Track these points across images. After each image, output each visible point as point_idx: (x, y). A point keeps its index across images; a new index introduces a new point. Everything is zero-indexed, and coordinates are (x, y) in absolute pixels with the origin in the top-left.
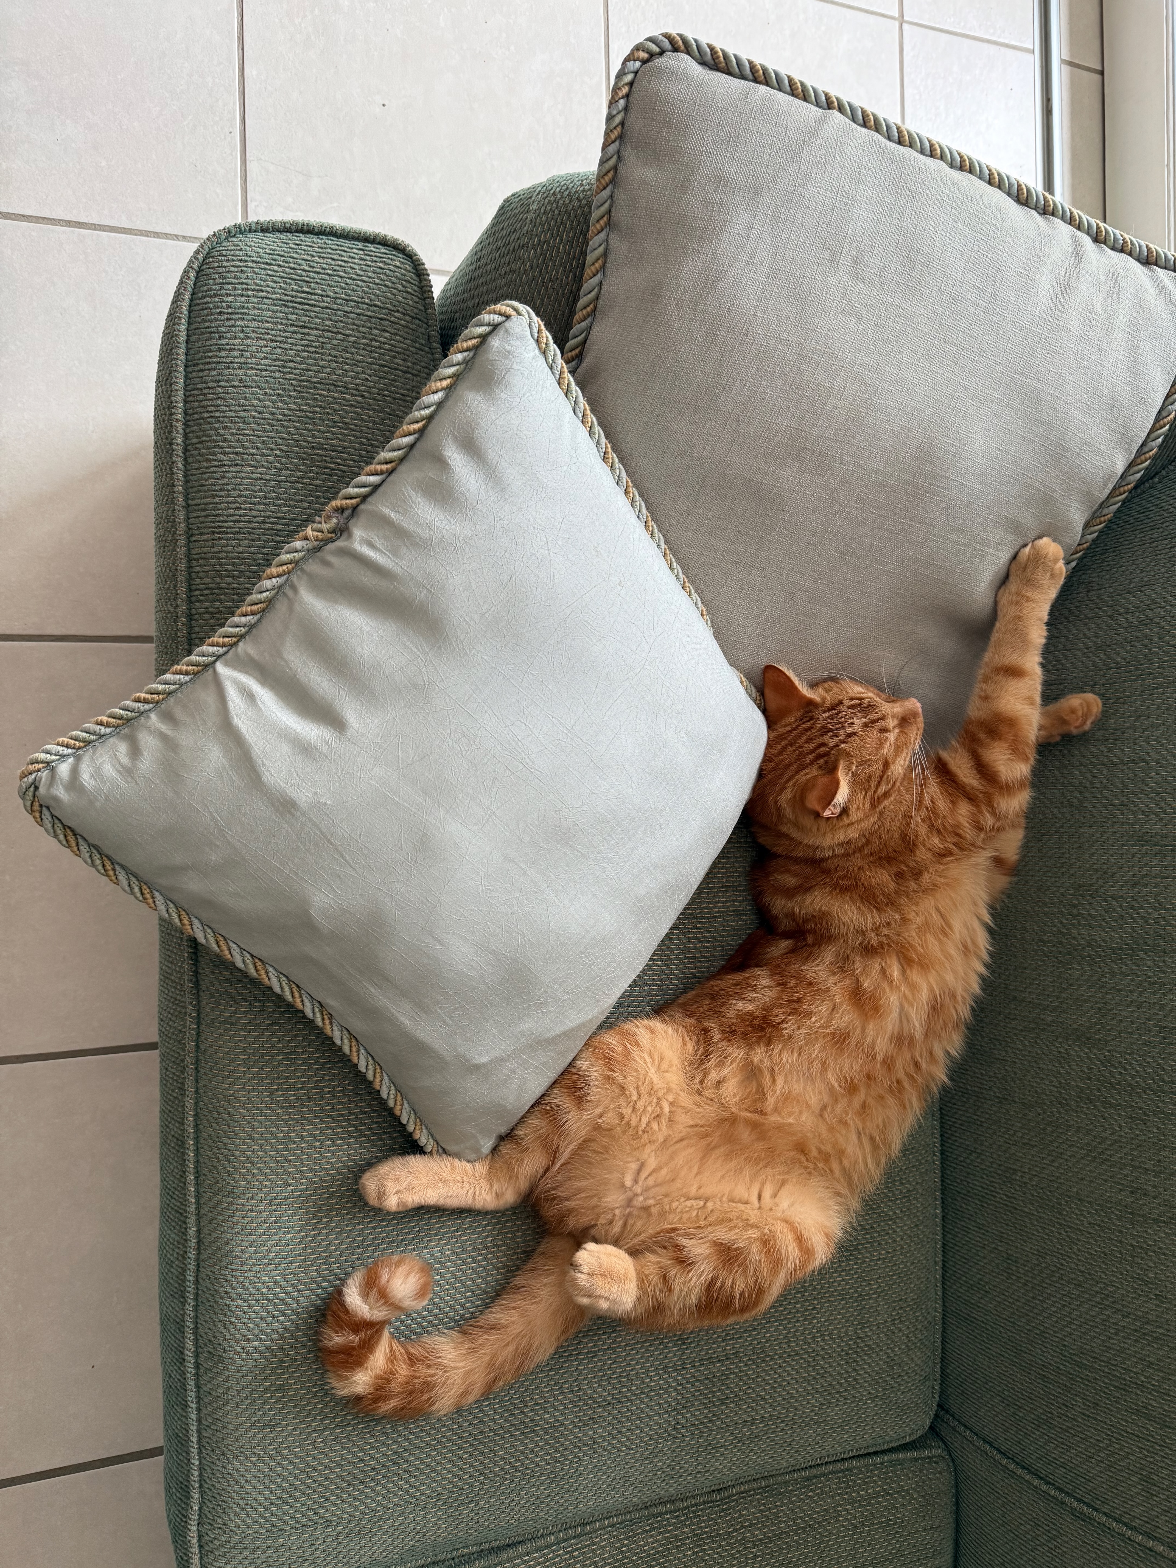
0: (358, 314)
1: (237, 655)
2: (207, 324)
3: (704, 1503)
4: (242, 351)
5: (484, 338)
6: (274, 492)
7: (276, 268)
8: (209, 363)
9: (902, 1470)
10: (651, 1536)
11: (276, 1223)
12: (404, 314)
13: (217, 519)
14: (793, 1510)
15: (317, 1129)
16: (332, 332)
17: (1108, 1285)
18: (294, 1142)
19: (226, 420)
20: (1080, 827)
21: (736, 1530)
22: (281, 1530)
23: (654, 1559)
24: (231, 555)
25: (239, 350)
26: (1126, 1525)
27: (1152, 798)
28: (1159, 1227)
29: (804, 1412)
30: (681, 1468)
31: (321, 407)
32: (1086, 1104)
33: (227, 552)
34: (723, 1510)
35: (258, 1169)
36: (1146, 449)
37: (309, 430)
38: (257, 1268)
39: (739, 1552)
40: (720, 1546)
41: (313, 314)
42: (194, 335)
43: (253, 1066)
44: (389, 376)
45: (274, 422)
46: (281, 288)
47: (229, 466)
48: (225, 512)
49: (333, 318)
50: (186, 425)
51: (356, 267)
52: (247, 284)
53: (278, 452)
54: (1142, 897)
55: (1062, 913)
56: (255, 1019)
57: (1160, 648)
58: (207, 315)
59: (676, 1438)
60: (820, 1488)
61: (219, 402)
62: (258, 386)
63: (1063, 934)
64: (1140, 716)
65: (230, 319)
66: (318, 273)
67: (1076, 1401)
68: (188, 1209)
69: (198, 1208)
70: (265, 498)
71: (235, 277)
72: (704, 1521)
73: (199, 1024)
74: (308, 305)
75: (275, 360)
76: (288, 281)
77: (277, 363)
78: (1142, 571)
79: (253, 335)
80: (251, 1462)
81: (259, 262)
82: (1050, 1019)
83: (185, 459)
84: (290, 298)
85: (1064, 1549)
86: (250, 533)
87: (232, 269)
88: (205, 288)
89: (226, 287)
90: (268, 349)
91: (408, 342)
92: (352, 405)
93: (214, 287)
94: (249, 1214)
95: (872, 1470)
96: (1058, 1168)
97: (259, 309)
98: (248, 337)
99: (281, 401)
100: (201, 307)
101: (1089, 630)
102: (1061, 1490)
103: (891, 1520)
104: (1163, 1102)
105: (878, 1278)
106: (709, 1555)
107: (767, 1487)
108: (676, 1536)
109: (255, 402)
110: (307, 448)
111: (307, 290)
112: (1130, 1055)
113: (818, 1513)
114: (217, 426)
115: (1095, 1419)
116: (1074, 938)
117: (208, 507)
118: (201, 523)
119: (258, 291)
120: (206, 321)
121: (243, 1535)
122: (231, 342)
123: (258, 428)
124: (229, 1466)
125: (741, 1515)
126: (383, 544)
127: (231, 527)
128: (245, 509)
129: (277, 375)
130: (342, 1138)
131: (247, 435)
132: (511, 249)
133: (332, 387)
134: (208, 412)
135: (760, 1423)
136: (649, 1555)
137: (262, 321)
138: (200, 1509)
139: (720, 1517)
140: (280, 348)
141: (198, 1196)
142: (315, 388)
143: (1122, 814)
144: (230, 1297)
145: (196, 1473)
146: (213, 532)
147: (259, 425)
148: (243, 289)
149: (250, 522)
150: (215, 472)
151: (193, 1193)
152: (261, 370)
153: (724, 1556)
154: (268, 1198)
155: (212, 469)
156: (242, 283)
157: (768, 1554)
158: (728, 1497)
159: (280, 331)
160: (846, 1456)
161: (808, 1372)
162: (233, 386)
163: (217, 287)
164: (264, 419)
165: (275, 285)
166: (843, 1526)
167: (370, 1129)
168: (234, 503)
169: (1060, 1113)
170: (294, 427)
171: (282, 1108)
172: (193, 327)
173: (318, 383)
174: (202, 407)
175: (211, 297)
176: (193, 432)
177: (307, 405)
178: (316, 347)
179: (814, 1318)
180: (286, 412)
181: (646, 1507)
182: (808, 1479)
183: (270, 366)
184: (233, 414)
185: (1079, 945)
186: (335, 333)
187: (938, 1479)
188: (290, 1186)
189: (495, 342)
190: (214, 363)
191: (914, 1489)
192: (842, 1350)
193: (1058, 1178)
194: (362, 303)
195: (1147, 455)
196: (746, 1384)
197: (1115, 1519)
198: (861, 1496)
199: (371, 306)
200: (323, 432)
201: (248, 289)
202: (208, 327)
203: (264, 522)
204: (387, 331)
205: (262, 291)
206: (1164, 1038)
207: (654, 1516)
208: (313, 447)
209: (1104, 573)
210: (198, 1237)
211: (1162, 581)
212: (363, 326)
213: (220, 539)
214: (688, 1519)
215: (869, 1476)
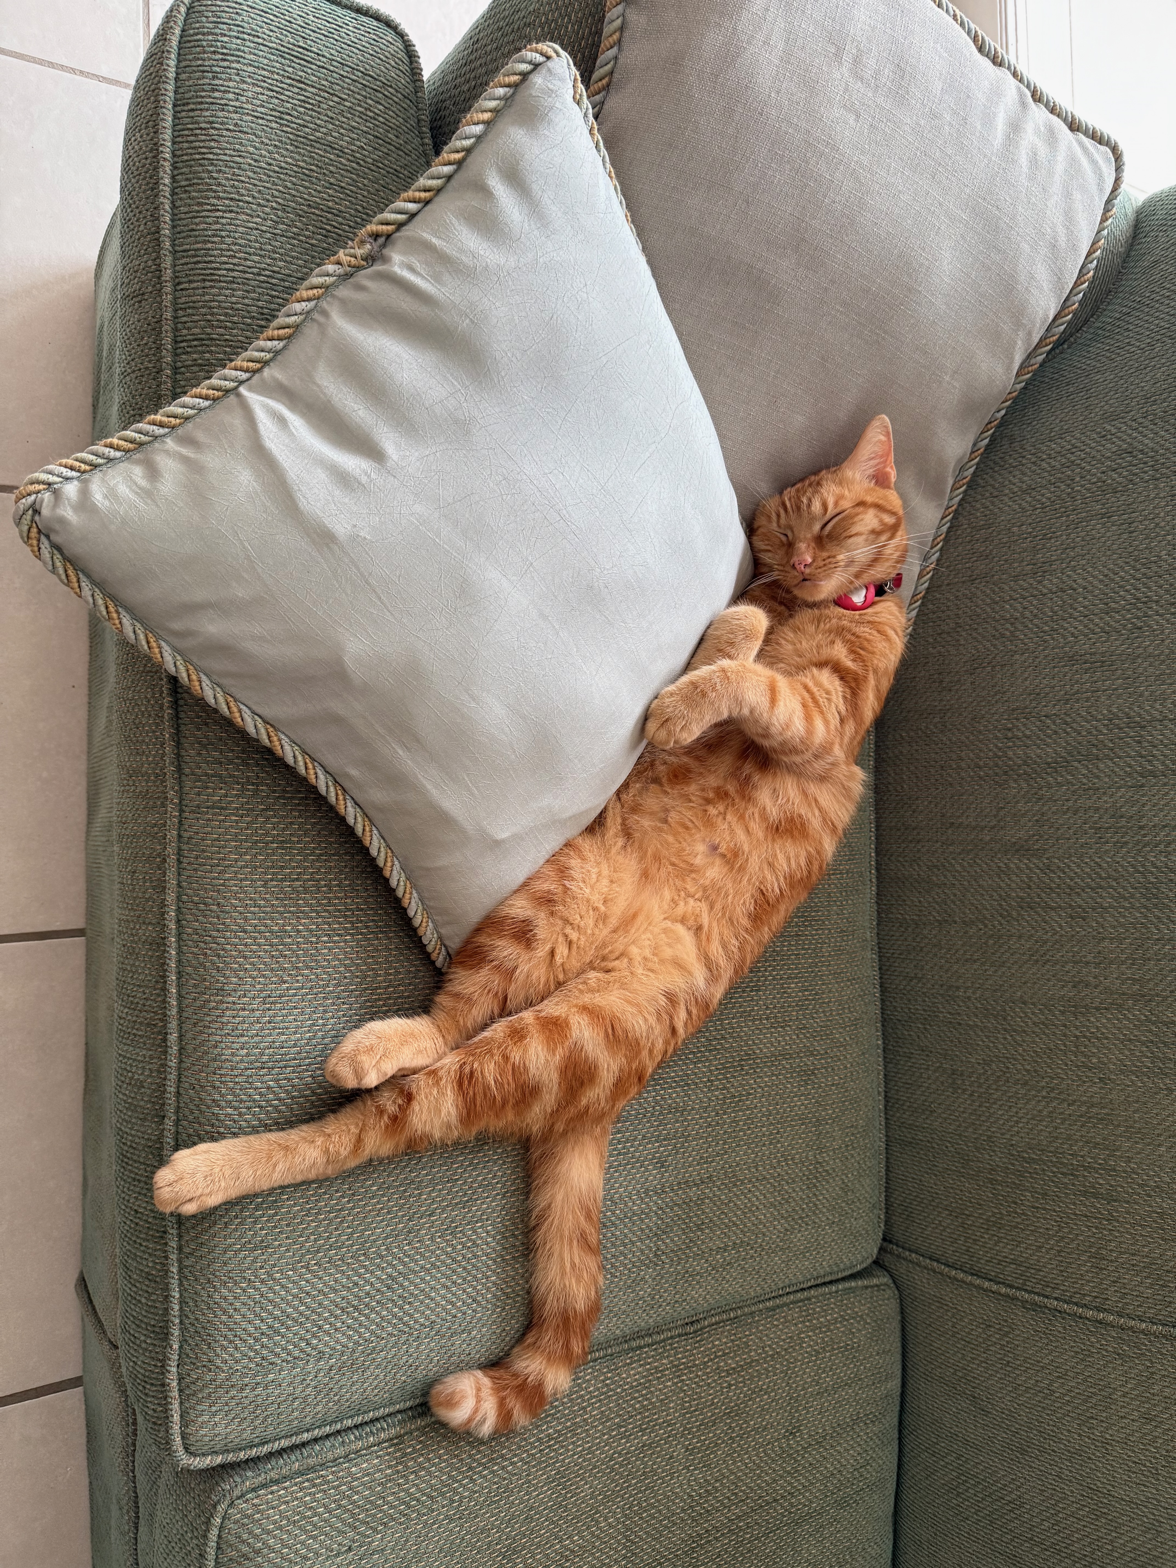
0: (353, 80)
1: (263, 380)
2: (200, 62)
3: (679, 1335)
4: (238, 94)
5: (525, 75)
6: (270, 244)
7: (271, 17)
8: (202, 103)
9: (855, 1297)
10: (633, 1369)
11: (270, 1023)
12: (397, 91)
13: (209, 266)
14: (761, 1339)
15: (313, 924)
16: (328, 93)
17: (1053, 1078)
18: (290, 936)
19: (221, 163)
20: (1012, 656)
21: (711, 1360)
22: (272, 1364)
23: (638, 1391)
24: (223, 305)
25: (234, 93)
26: (1076, 1304)
27: (1080, 621)
28: (1101, 1014)
29: (771, 1238)
30: (660, 1298)
31: (317, 166)
32: (1027, 911)
33: (219, 302)
34: (697, 1342)
35: (252, 964)
36: (1069, 303)
37: (306, 188)
38: (249, 1072)
39: (715, 1381)
40: (697, 1376)
41: (309, 71)
42: (184, 73)
43: (246, 854)
44: (382, 149)
45: (271, 174)
46: (277, 38)
47: (224, 212)
48: (218, 260)
49: (330, 79)
50: (174, 167)
51: (351, 34)
52: (243, 27)
53: (274, 204)
54: (1074, 712)
55: (997, 738)
56: (247, 803)
57: (1082, 486)
58: (199, 53)
59: (657, 1265)
60: (784, 1317)
61: (212, 144)
62: (255, 134)
63: (999, 757)
64: (1066, 549)
65: (225, 60)
66: (314, 31)
67: (1025, 1196)
68: (168, 1013)
69: (181, 1010)
70: (261, 249)
71: (230, 18)
72: (681, 1353)
73: (181, 811)
74: (305, 60)
75: (271, 110)
76: (285, 32)
77: (274, 113)
78: (1061, 421)
79: (249, 80)
80: (241, 1288)
81: (254, 8)
82: (988, 838)
83: (173, 202)
84: (286, 50)
85: (1017, 1343)
86: (244, 284)
87: (227, 9)
88: (197, 25)
89: (221, 26)
90: (264, 98)
91: (401, 120)
92: (347, 171)
93: (207, 25)
94: (241, 1013)
95: (829, 1299)
96: (1001, 977)
97: (255, 55)
98: (244, 82)
99: (278, 153)
100: (192, 44)
101: (1014, 476)
102: (1011, 1287)
103: (848, 1345)
104: (1101, 897)
105: (833, 1103)
106: (687, 1385)
107: (735, 1318)
108: (656, 1367)
109: (251, 149)
110: (303, 205)
111: (304, 46)
112: (1068, 858)
113: (784, 1340)
114: (210, 168)
115: (1045, 1209)
116: (1010, 759)
117: (198, 253)
118: (190, 270)
119: (254, 36)
120: (198, 59)
121: (231, 1371)
122: (225, 83)
123: (254, 176)
124: (216, 1296)
125: (714, 1346)
126: (425, 269)
127: (224, 276)
128: (240, 258)
129: (274, 125)
130: (339, 935)
131: (243, 182)
132: (516, 27)
133: (328, 149)
134: (199, 153)
135: (732, 1249)
136: (632, 1387)
137: (258, 68)
138: (181, 1347)
139: (695, 1348)
140: (277, 98)
141: (180, 997)
142: (311, 146)
143: (1053, 639)
144: (219, 1106)
145: (177, 1307)
146: (204, 280)
147: (254, 173)
148: (238, 32)
149: (245, 272)
150: (208, 217)
151: (175, 995)
152: (257, 118)
153: (702, 1386)
154: (262, 995)
155: (204, 214)
156: (238, 26)
157: (741, 1382)
158: (701, 1329)
159: (277, 81)
160: (805, 1286)
161: (775, 1197)
162: (227, 130)
163: (211, 25)
164: (261, 168)
165: (271, 34)
166: (807, 1352)
167: (367, 927)
168: (229, 250)
169: (1001, 924)
170: (291, 182)
171: (277, 899)
172: (183, 64)
173: (315, 141)
174: (192, 148)
175: (204, 34)
176: (182, 174)
177: (304, 161)
178: (312, 104)
179: (779, 1142)
180: (283, 165)
181: (626, 1341)
182: (773, 1309)
183: (266, 114)
184: (228, 158)
185: (1015, 764)
186: (331, 94)
187: (887, 1305)
188: (285, 983)
189: (538, 80)
190: (207, 103)
191: (868, 1315)
192: (804, 1175)
193: (1001, 986)
194: (357, 70)
195: (1070, 309)
196: (719, 1209)
197: (1065, 1302)
198: (821, 1322)
199: (366, 75)
200: (319, 192)
201: (244, 33)
202: (200, 66)
203: (259, 274)
204: (381, 104)
205: (258, 37)
206: (1100, 838)
207: (633, 1349)
208: (309, 205)
209: (1025, 426)
210: (180, 1044)
211: (1081, 427)
212: (359, 94)
213: (212, 287)
214: (665, 1351)
215: (826, 1305)
